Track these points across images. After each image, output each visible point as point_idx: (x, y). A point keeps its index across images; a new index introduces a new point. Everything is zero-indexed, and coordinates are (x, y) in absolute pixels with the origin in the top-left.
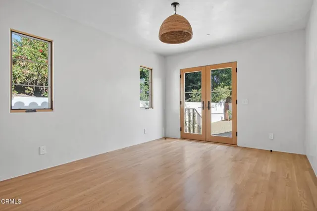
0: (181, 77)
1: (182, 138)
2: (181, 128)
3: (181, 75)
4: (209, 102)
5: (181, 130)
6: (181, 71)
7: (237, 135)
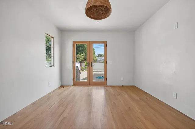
0: (73, 46)
1: (74, 85)
2: (73, 79)
3: (73, 45)
4: (91, 62)
5: (73, 80)
6: (74, 42)
7: (107, 80)
